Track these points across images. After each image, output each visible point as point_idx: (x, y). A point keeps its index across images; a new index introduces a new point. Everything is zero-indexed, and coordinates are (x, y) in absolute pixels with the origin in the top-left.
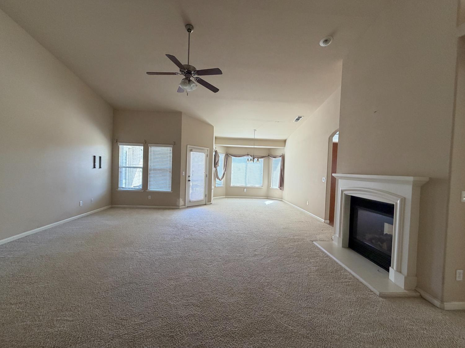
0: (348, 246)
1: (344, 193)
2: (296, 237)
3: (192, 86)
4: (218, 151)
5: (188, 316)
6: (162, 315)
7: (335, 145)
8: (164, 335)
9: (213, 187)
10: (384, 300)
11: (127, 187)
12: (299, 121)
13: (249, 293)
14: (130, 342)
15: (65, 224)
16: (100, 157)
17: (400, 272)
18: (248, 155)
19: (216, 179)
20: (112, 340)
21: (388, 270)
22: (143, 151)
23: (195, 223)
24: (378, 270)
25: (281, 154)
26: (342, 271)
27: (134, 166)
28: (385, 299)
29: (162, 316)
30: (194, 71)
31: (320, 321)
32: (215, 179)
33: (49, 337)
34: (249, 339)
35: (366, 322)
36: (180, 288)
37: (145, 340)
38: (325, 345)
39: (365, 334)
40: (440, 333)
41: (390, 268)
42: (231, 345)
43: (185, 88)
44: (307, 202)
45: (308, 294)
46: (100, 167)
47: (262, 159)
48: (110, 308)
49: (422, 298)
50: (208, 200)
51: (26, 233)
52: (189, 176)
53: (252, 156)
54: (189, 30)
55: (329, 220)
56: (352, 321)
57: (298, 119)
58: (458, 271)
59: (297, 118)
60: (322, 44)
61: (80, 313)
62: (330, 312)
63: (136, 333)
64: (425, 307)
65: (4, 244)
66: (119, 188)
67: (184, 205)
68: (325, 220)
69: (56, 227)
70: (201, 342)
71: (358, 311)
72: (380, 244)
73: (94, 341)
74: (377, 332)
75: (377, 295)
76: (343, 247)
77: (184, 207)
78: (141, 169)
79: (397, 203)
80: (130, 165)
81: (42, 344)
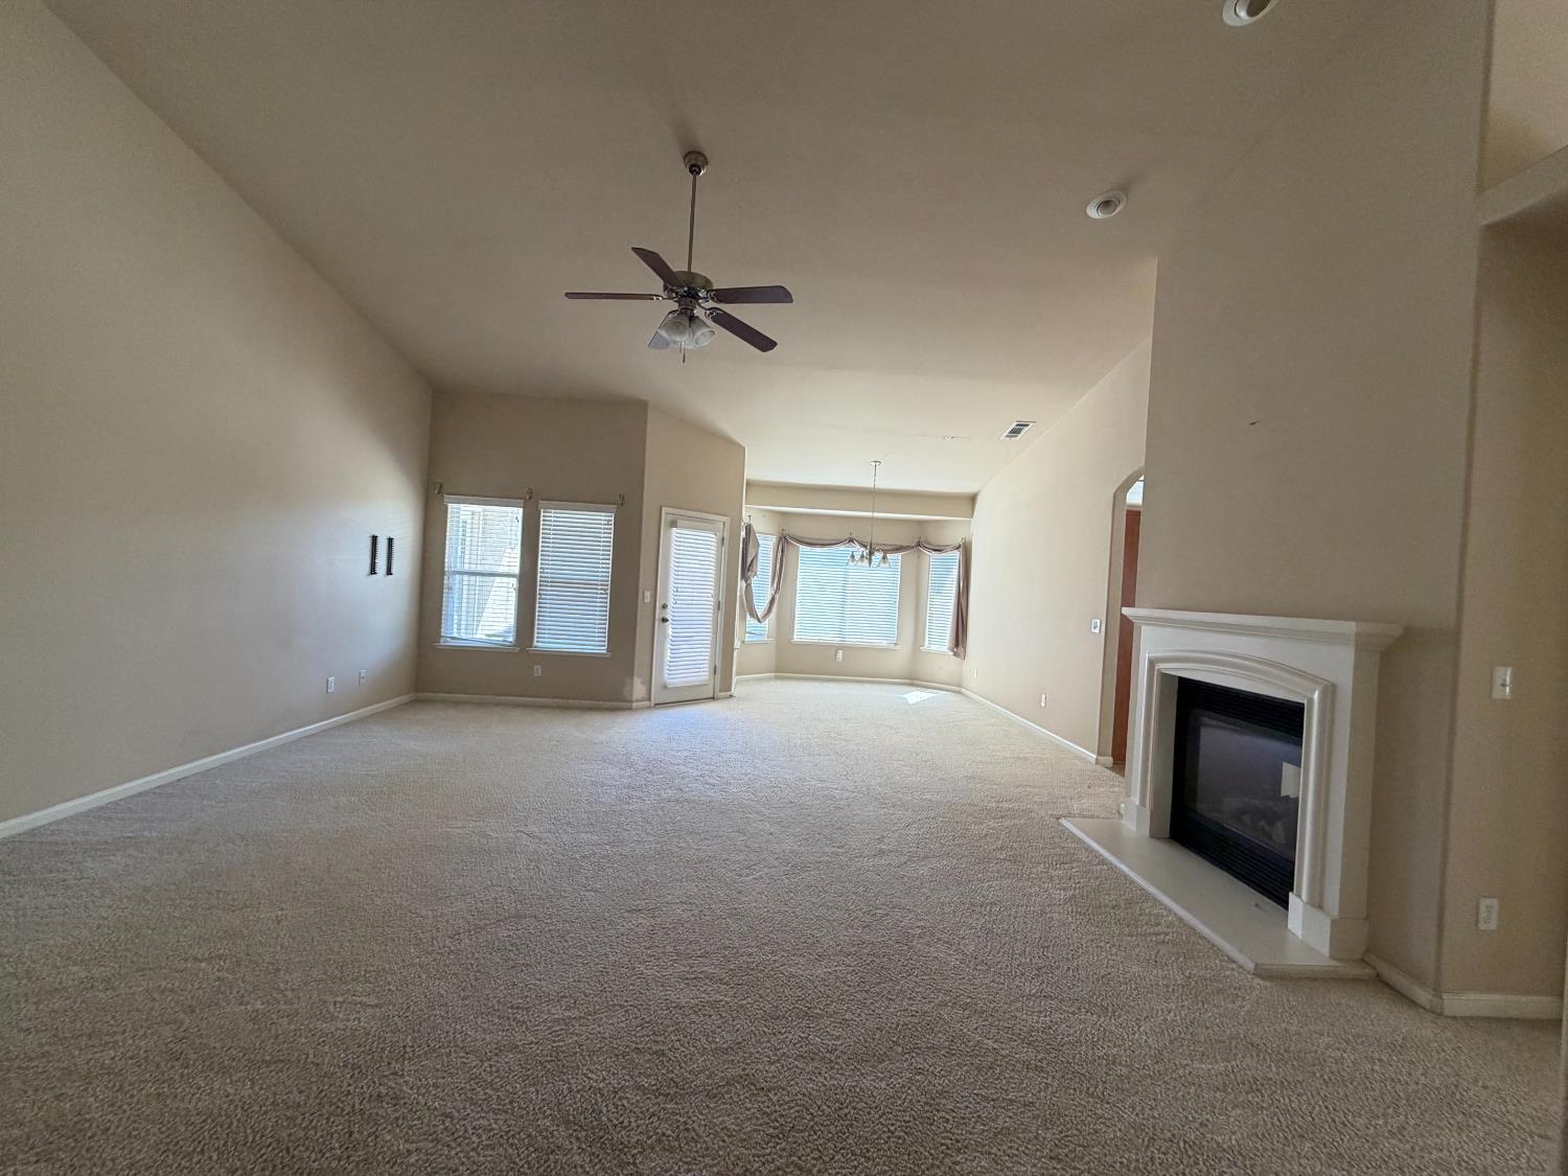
0: (1168, 835)
1: (1156, 668)
2: (1005, 805)
3: (699, 333)
4: (756, 527)
5: (697, 1005)
6: (626, 1001)
7: (1134, 517)
8: (637, 1048)
9: (737, 644)
10: (1268, 984)
11: (463, 636)
12: (1020, 436)
13: (868, 954)
14: (548, 1062)
15: (286, 747)
16: (390, 541)
17: (1320, 907)
18: (851, 540)
19: (748, 616)
20: (496, 1055)
21: (1285, 904)
22: (520, 524)
23: (687, 753)
24: (1257, 905)
25: (959, 541)
26: (1145, 905)
27: (487, 569)
28: (1272, 981)
29: (626, 1004)
30: (708, 292)
31: (1075, 1032)
32: (743, 619)
33: (324, 1041)
34: (874, 1067)
35: (1209, 1037)
36: (666, 934)
37: (587, 1058)
38: (1088, 1089)
39: (1203, 1066)
40: (1420, 1071)
41: (1291, 896)
42: (826, 1078)
43: (678, 338)
44: (1043, 696)
45: (1041, 963)
46: (389, 572)
47: (899, 556)
48: (476, 979)
49: (1381, 983)
50: (721, 685)
51: (180, 769)
52: (664, 607)
53: (865, 546)
54: (695, 169)
55: (1113, 755)
56: (1169, 1035)
57: (1015, 432)
58: (1484, 903)
59: (1013, 426)
60: (1093, 212)
61: (393, 988)
62: (1107, 1009)
63: (559, 1041)
64: (1388, 1007)
65: (120, 800)
66: (442, 640)
67: (646, 696)
68: (1099, 754)
69: (260, 755)
70: (744, 1070)
71: (1189, 1009)
72: (1267, 828)
73: (449, 1055)
74: (1238, 1062)
75: (1248, 972)
76: (1151, 836)
77: (646, 703)
78: (514, 581)
79: (1311, 701)
80: (473, 568)
81: (311, 1056)
